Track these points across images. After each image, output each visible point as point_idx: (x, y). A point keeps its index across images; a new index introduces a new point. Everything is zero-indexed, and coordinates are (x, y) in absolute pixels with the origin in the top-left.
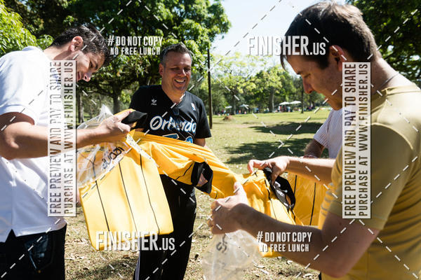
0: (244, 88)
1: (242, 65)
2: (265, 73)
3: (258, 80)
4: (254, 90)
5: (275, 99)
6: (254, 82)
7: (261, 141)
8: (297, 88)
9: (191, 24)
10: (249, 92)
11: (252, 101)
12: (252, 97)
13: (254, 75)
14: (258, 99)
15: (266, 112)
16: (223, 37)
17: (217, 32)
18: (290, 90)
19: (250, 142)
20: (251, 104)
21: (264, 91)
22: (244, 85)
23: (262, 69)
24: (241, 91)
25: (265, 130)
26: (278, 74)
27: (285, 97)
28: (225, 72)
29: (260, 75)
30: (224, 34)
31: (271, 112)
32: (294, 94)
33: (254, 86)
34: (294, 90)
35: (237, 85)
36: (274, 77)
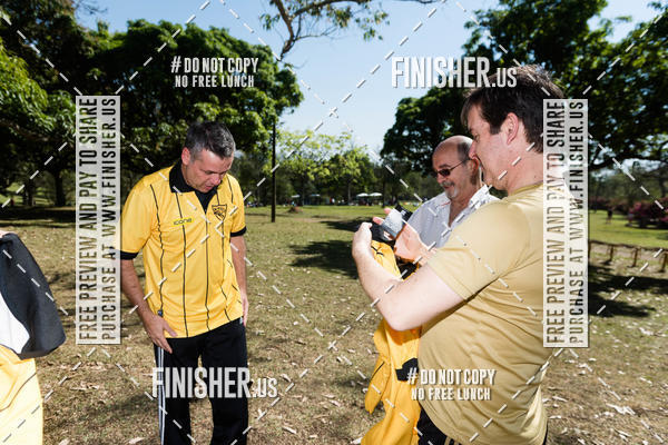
0: (315, 174)
1: (315, 146)
2: (341, 157)
3: (333, 166)
4: (327, 177)
5: (352, 189)
6: (328, 167)
7: (333, 239)
8: (378, 177)
9: (255, 93)
10: (322, 179)
11: (324, 190)
12: (325, 185)
13: (327, 158)
14: (331, 188)
15: (341, 204)
16: (293, 111)
17: (286, 105)
18: (370, 180)
20: (323, 193)
21: (340, 178)
22: (316, 170)
23: (338, 152)
24: (312, 177)
26: (357, 160)
27: (363, 187)
29: (335, 160)
30: (294, 108)
31: (346, 204)
32: (374, 184)
33: (328, 172)
34: (375, 179)
35: (308, 170)
36: (351, 163)
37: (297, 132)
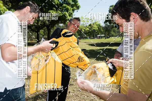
3: (90, 27)
4: (88, 31)
5: (95, 34)
6: (88, 28)
7: (91, 49)
8: (103, 30)
9: (66, 6)
10: (86, 31)
11: (87, 34)
13: (88, 25)
15: (92, 39)
16: (77, 11)
17: (75, 9)
19: (87, 49)
21: (92, 31)
22: (84, 29)
23: (91, 23)
24: (83, 31)
25: (92, 45)
26: (97, 25)
27: (99, 33)
29: (90, 25)
30: (78, 10)
31: (94, 38)
32: (102, 32)
33: (88, 29)
35: (82, 29)
36: (95, 26)
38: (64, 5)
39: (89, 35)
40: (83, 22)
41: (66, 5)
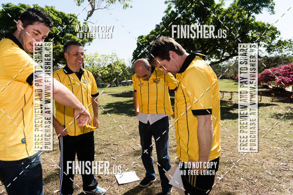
0: (102, 73)
1: (99, 60)
2: (113, 65)
3: (109, 69)
4: (107, 75)
5: (119, 79)
6: (107, 70)
8: (130, 73)
9: (71, 37)
10: (105, 75)
11: (106, 80)
12: (106, 78)
13: (106, 66)
14: (109, 79)
15: (114, 86)
16: (90, 44)
17: (86, 42)
18: (126, 74)
19: (111, 102)
20: (105, 82)
21: (113, 74)
22: (101, 71)
23: (111, 62)
24: (100, 75)
25: (117, 95)
26: (120, 65)
27: (124, 78)
28: (90, 64)
29: (110, 66)
30: (90, 43)
31: (117, 86)
32: (129, 76)
33: (107, 72)
34: (129, 74)
35: (98, 72)
36: (118, 67)
37: (91, 54)
38: (68, 34)
39: (108, 81)
40: (98, 62)
41: (71, 35)
